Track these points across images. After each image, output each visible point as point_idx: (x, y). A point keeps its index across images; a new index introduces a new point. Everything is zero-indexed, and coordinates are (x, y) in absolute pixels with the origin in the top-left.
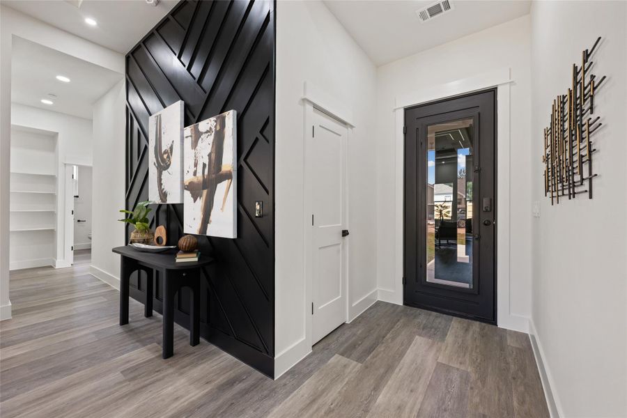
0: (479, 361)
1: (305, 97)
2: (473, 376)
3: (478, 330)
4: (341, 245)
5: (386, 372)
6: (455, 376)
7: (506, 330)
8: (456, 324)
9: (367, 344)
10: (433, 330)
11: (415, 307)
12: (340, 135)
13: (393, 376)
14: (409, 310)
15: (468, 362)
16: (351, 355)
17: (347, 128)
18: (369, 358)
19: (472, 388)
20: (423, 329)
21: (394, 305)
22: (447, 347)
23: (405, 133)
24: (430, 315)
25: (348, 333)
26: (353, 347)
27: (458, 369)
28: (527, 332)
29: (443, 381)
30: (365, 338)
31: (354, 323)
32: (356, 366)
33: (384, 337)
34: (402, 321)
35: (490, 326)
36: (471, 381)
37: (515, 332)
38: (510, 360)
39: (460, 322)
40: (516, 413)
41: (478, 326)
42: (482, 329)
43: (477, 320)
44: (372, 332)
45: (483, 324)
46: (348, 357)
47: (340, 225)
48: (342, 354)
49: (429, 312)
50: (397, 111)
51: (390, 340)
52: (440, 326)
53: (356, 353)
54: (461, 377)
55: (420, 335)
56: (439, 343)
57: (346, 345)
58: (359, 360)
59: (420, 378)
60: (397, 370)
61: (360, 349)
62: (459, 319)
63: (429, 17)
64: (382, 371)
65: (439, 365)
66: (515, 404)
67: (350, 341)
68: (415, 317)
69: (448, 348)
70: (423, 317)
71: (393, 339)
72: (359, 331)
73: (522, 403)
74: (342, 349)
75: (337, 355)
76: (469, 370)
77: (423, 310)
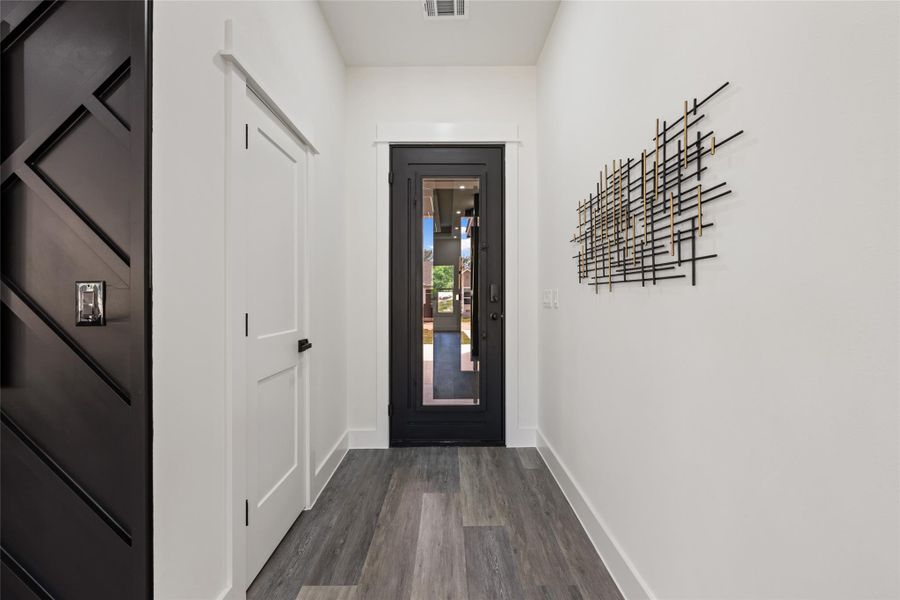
0: (507, 504)
1: (228, 52)
2: (510, 531)
3: (489, 458)
4: (296, 369)
5: (402, 582)
6: (491, 540)
7: (514, 449)
8: (464, 457)
9: (354, 538)
10: (441, 476)
11: (406, 446)
12: (294, 161)
13: (415, 584)
14: (400, 454)
15: (497, 512)
16: (331, 574)
17: (306, 151)
18: (365, 565)
19: (515, 551)
20: (428, 478)
21: (376, 451)
22: (466, 499)
23: (391, 184)
24: (429, 454)
25: (314, 531)
26: (332, 555)
27: (490, 528)
28: (534, 444)
29: (480, 557)
30: (347, 529)
31: (321, 505)
32: (348, 592)
33: (378, 515)
34: (395, 474)
35: (499, 448)
36: (511, 539)
37: (525, 449)
38: (535, 490)
39: (467, 453)
40: (568, 562)
41: (486, 452)
42: (493, 456)
43: (484, 446)
44: (356, 511)
45: (492, 448)
46: (327, 583)
47: (295, 330)
48: (315, 582)
49: (427, 448)
50: (379, 146)
51: (389, 517)
52: (446, 467)
53: (340, 567)
54: (498, 539)
55: (427, 491)
56: (455, 495)
57: (317, 557)
58: (349, 579)
59: (452, 566)
60: (417, 568)
61: (345, 555)
62: (465, 448)
63: (436, 13)
64: (394, 582)
65: (467, 531)
66: (564, 551)
67: (323, 547)
68: (412, 462)
69: (468, 499)
70: (424, 458)
71: (393, 511)
72: (333, 518)
73: (568, 545)
74: (311, 571)
75: (303, 587)
76: (503, 524)
77: (418, 448)
